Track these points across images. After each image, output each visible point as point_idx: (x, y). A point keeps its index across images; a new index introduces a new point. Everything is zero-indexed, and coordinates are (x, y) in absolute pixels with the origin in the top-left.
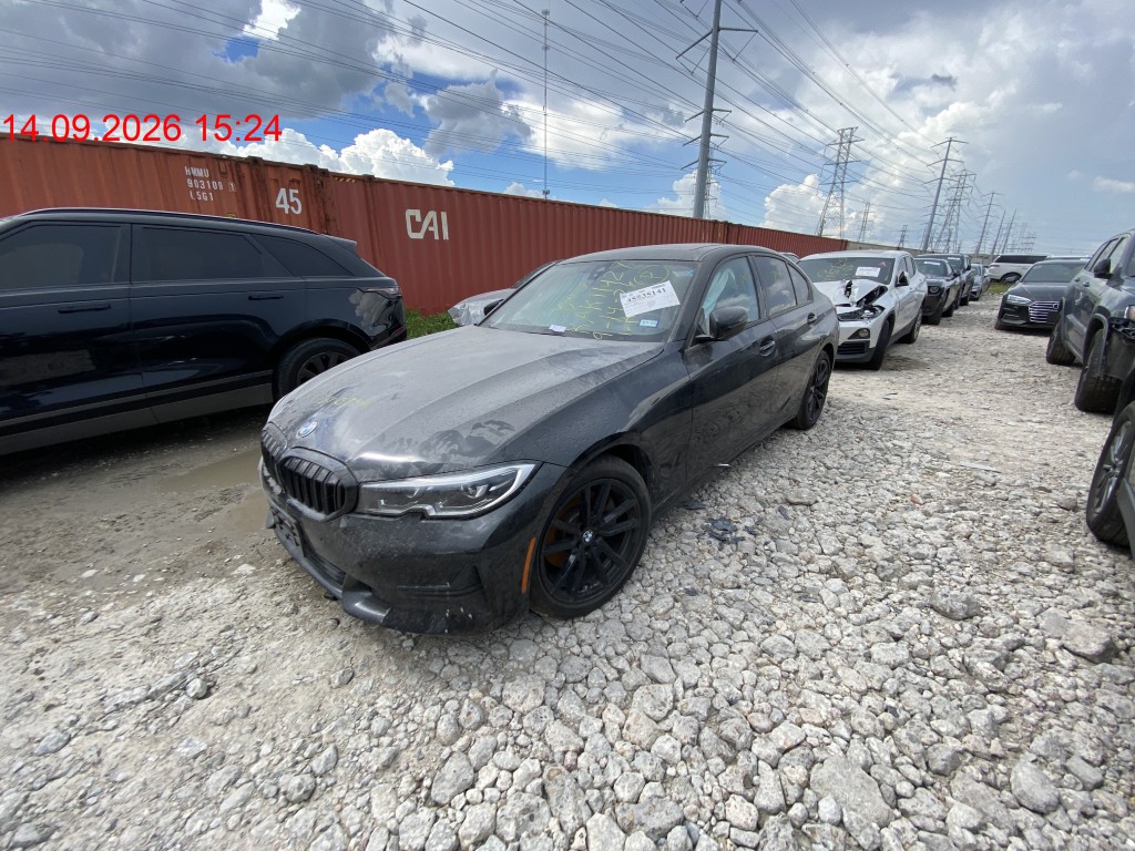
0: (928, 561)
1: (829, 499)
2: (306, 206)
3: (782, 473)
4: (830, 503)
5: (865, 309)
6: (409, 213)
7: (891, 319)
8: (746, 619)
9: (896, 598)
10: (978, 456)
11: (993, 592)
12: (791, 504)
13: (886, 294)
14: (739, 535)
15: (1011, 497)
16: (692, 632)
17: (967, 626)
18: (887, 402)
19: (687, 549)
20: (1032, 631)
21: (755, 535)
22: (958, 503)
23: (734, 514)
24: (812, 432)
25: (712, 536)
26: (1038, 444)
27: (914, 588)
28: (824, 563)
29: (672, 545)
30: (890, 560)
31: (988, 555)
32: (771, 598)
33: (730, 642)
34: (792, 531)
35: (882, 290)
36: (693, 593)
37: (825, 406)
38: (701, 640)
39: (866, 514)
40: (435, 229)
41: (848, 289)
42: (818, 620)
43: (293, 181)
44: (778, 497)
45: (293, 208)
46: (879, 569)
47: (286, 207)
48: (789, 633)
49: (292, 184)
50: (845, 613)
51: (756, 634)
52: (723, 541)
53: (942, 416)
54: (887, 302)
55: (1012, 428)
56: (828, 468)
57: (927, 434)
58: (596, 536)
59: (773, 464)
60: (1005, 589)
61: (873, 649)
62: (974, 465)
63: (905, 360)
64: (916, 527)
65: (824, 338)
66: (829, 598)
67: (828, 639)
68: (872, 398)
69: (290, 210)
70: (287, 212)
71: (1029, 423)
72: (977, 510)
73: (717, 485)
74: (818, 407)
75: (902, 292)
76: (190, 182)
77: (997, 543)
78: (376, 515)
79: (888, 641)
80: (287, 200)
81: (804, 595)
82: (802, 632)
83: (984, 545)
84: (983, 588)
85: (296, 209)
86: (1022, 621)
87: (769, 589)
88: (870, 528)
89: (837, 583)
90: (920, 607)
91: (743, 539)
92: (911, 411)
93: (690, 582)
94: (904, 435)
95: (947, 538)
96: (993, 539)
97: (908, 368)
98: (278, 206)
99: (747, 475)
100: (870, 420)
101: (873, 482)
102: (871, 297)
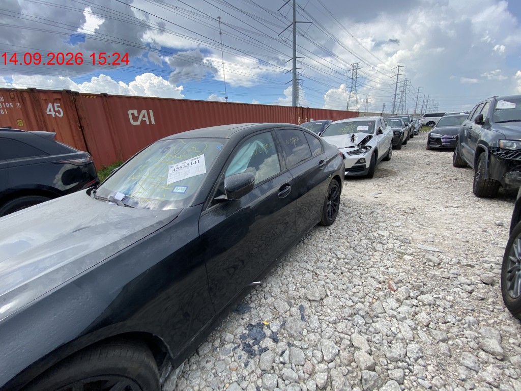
1: (335, 293)
2: (65, 112)
4: (335, 297)
6: (131, 112)
7: (376, 151)
10: (427, 238)
12: (309, 301)
13: (372, 139)
14: (264, 344)
15: (451, 276)
18: (376, 200)
21: (277, 343)
23: (268, 317)
25: (244, 347)
26: (460, 225)
34: (304, 332)
35: (370, 137)
39: (358, 305)
40: (146, 119)
41: (353, 138)
43: (56, 99)
44: (302, 292)
45: (57, 114)
46: (363, 382)
47: (53, 113)
49: (55, 101)
52: (251, 354)
53: (405, 207)
54: (372, 143)
55: (443, 213)
56: (338, 260)
57: (397, 224)
59: (305, 258)
62: (425, 247)
63: (386, 170)
64: (392, 317)
68: (368, 197)
69: (55, 115)
70: (54, 116)
71: (452, 208)
72: (431, 292)
74: (335, 211)
75: (380, 137)
80: (53, 110)
85: (60, 114)
88: (360, 321)
91: (266, 349)
92: (389, 205)
94: (384, 224)
97: (387, 175)
98: (48, 113)
100: (366, 215)
101: (365, 270)
102: (365, 141)
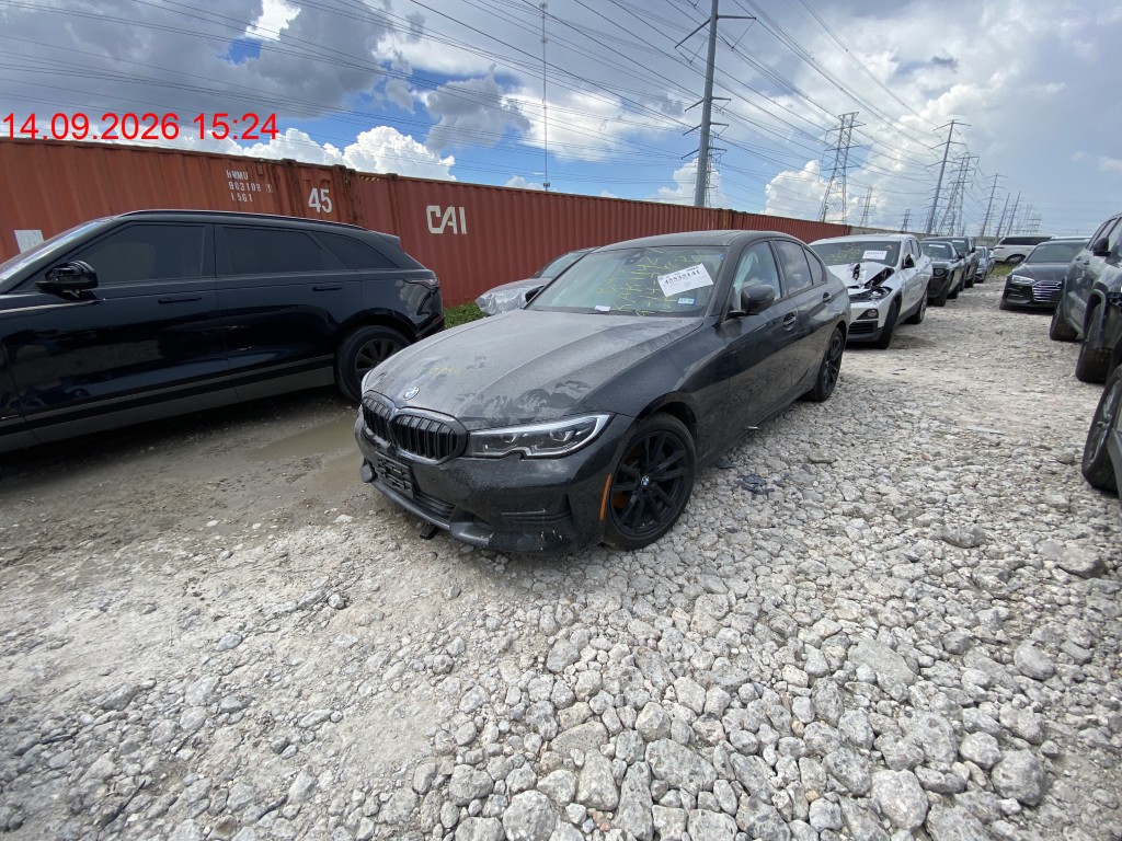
0: (939, 504)
1: (847, 458)
2: (335, 204)
3: (803, 438)
4: (849, 461)
5: (873, 290)
6: (430, 209)
7: (898, 299)
8: (782, 548)
9: (912, 532)
10: (983, 422)
11: (997, 527)
12: (813, 462)
13: (893, 276)
14: (768, 487)
15: (1014, 454)
16: (737, 559)
17: (975, 552)
18: (897, 377)
19: (724, 499)
20: (1031, 555)
21: (784, 487)
22: (965, 459)
23: (763, 471)
24: (827, 404)
25: (745, 488)
26: (1041, 411)
27: (927, 525)
28: (847, 507)
29: (710, 496)
30: (905, 504)
31: (992, 500)
32: (803, 534)
33: (771, 565)
34: (816, 484)
35: (889, 272)
36: (733, 531)
37: (838, 381)
38: (747, 564)
39: (881, 470)
40: (453, 224)
41: (856, 272)
42: (845, 549)
43: (323, 181)
44: (800, 457)
45: (324, 207)
46: (896, 511)
47: (318, 206)
48: (820, 559)
49: (323, 184)
50: (867, 544)
51: (792, 559)
52: (755, 492)
53: (949, 388)
54: (894, 283)
55: (1016, 398)
56: (845, 434)
57: (936, 404)
58: (651, 481)
59: (793, 431)
60: (1008, 526)
61: (894, 569)
62: (980, 429)
63: (911, 339)
64: (927, 479)
65: (838, 316)
66: (853, 533)
67: (854, 563)
68: (882, 374)
69: (321, 209)
70: (318, 210)
71: (1032, 393)
72: (982, 465)
73: (744, 449)
74: (832, 381)
75: (907, 274)
76: (231, 184)
77: (1000, 491)
78: (482, 457)
79: (906, 563)
80: (318, 200)
81: (831, 532)
82: (832, 558)
83: (989, 492)
84: (988, 525)
85: (327, 208)
86: (1022, 548)
87: (800, 527)
88: (886, 480)
89: (860, 522)
90: (932, 538)
91: (773, 490)
92: (920, 384)
93: (730, 523)
94: (914, 404)
95: (955, 487)
96: (997, 487)
97: (915, 346)
98: (311, 205)
99: (770, 441)
100: (882, 392)
101: (886, 443)
102: (879, 278)
